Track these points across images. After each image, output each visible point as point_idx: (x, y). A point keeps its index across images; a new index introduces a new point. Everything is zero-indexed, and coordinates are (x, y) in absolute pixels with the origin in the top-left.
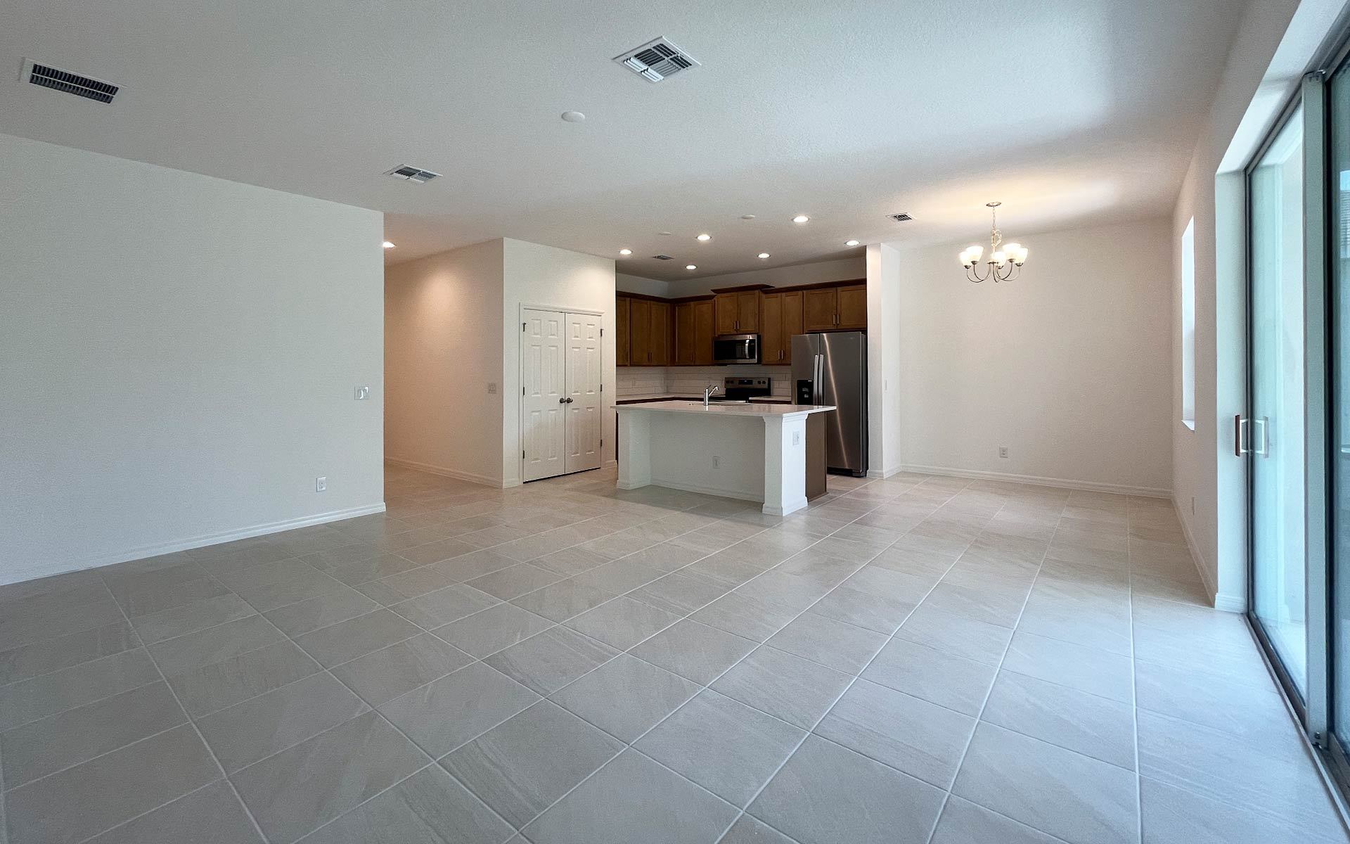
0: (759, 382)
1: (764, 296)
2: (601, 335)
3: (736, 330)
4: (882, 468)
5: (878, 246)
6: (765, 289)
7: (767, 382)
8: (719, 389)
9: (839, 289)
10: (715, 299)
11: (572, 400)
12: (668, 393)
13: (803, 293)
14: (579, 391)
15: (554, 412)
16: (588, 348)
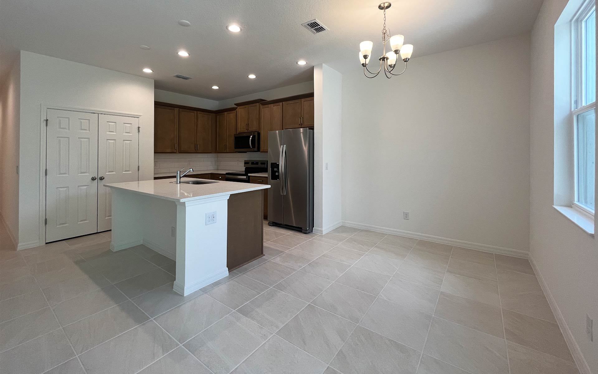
0: (262, 164)
1: (261, 106)
2: (139, 131)
4: (322, 227)
5: (320, 66)
6: (262, 102)
7: (265, 163)
8: (240, 167)
9: (303, 100)
10: (237, 109)
11: (104, 178)
12: (218, 169)
13: (283, 103)
14: (112, 172)
15: (85, 187)
16: (124, 140)
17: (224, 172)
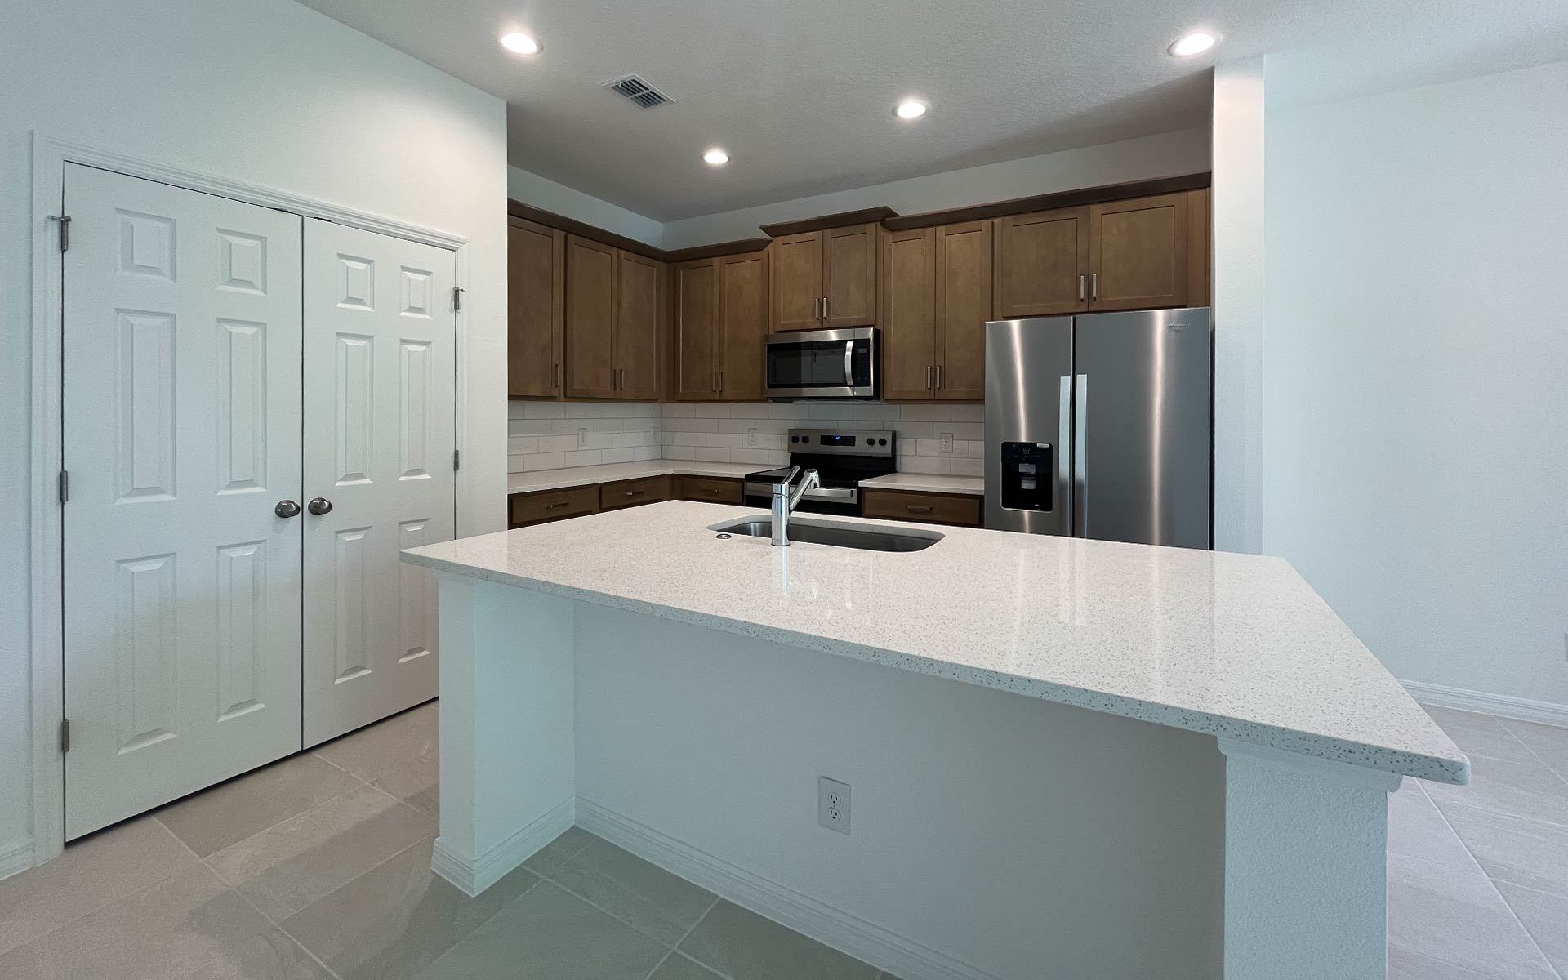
0: (871, 442)
1: (890, 236)
2: (457, 307)
3: (821, 319)
5: (1250, 62)
7: (889, 439)
9: (1096, 210)
10: (770, 248)
11: (330, 506)
12: (662, 459)
13: (993, 223)
14: (360, 476)
15: (250, 551)
16: (403, 341)
17: (740, 472)
